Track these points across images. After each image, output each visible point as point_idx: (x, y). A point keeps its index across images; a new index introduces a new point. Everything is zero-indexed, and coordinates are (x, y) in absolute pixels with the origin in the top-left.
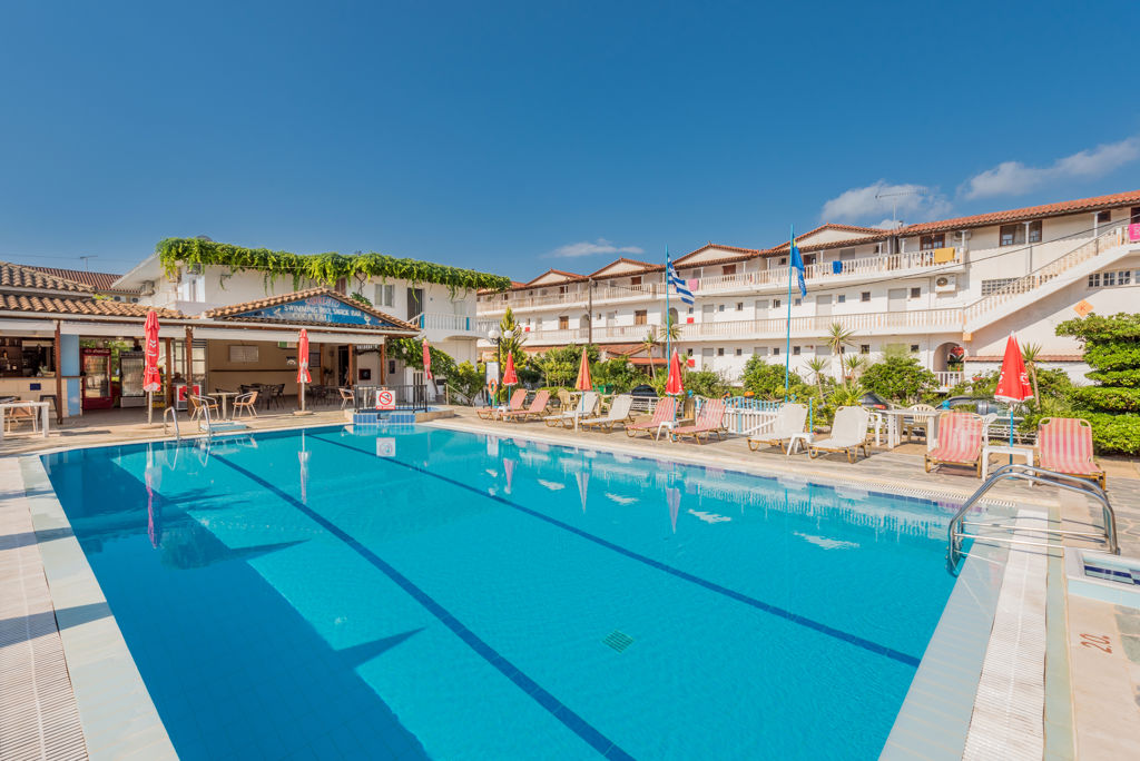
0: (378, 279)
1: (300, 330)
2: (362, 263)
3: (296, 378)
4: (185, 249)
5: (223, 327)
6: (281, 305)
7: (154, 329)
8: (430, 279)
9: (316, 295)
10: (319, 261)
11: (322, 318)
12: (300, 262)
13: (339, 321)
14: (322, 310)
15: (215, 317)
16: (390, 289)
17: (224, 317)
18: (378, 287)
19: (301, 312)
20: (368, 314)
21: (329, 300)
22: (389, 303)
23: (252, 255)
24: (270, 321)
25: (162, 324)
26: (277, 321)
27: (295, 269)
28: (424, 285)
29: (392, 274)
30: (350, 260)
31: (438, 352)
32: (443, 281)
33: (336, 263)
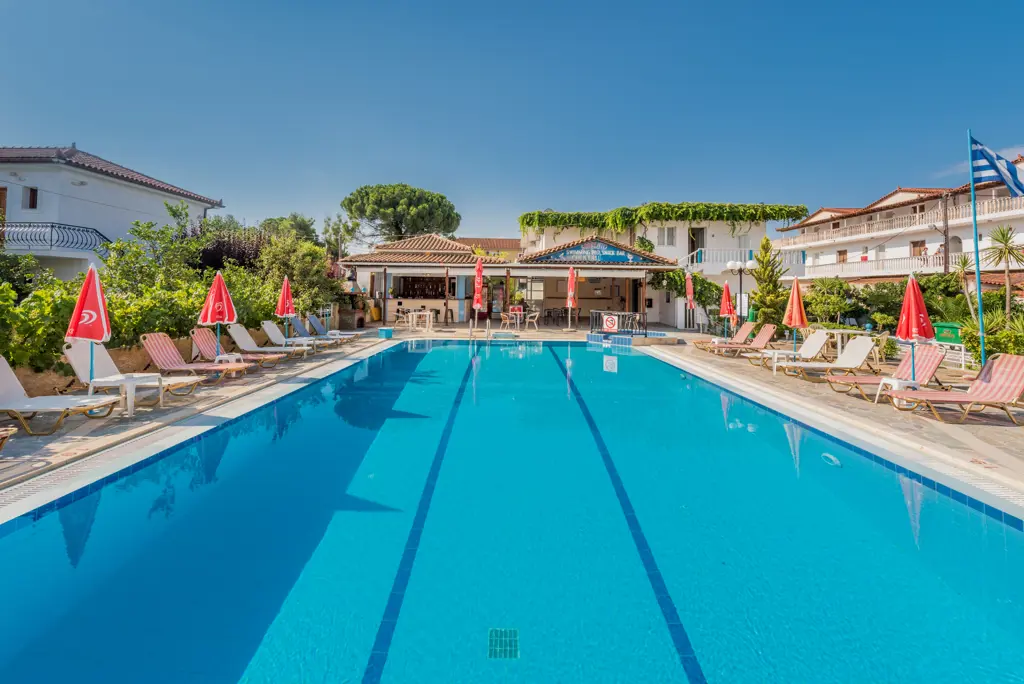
0: (657, 223)
1: (568, 268)
2: (642, 213)
3: (566, 304)
4: (531, 219)
5: (526, 268)
6: (565, 249)
7: (480, 271)
8: (706, 217)
9: (587, 241)
10: (613, 215)
11: (593, 259)
12: (601, 218)
13: (606, 260)
14: (593, 252)
15: (521, 262)
16: (671, 231)
17: (527, 261)
18: (661, 230)
19: (577, 255)
20: (631, 253)
21: (599, 244)
22: (671, 242)
23: (569, 218)
24: (555, 262)
25: (485, 267)
26: (560, 262)
27: (597, 223)
28: (704, 224)
29: (668, 218)
30: (636, 211)
31: (710, 284)
32: (720, 217)
33: (625, 214)
